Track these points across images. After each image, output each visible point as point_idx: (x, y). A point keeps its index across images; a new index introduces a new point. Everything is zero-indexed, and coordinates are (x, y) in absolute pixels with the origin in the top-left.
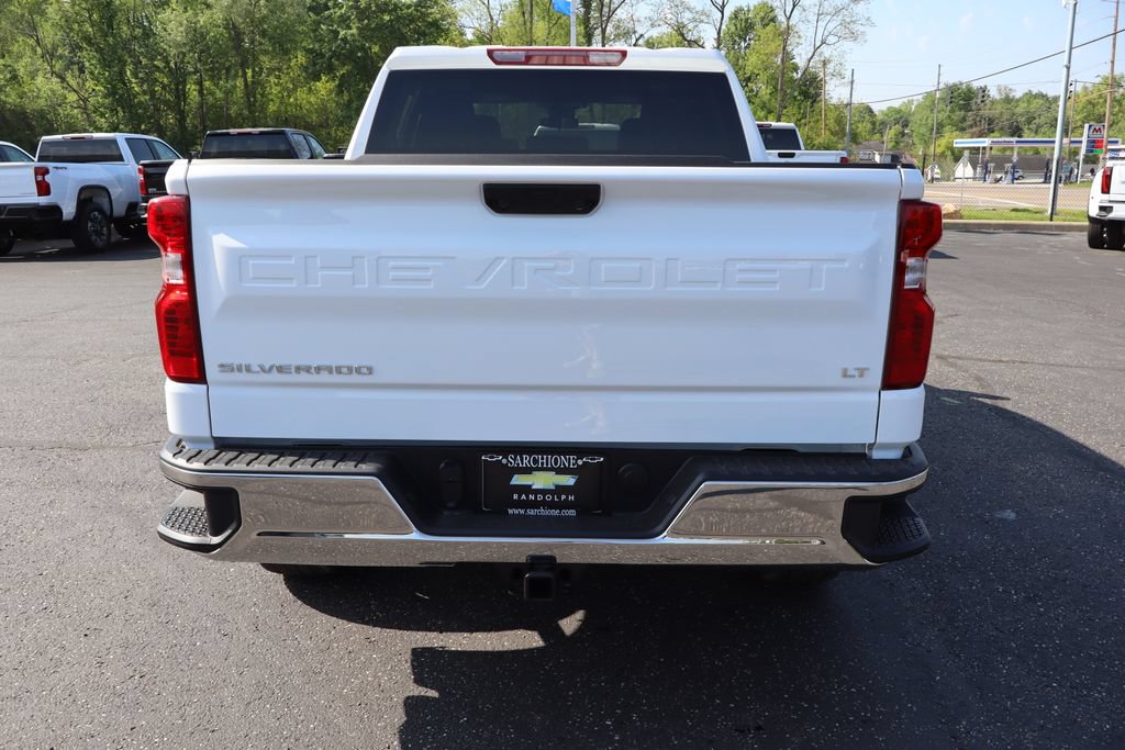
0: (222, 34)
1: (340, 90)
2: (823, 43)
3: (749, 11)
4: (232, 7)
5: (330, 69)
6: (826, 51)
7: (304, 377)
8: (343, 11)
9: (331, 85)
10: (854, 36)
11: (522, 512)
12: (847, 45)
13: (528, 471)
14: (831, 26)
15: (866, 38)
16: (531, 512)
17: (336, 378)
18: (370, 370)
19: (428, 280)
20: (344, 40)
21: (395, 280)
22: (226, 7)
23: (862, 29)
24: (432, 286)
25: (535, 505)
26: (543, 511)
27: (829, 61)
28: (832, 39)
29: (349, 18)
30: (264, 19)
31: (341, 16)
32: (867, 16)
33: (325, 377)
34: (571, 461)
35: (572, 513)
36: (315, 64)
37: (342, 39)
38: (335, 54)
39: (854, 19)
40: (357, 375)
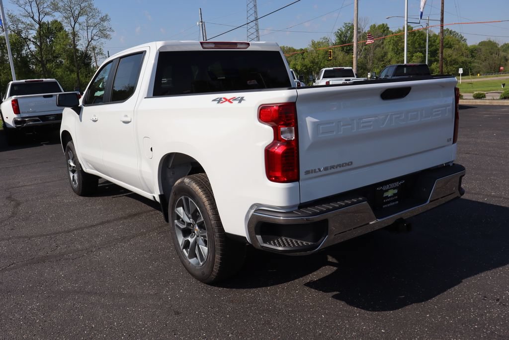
2: (92, 39)
3: (48, 24)
6: (93, 43)
7: (333, 170)
10: (106, 36)
11: (386, 206)
12: (103, 40)
13: (387, 191)
14: (94, 32)
15: (111, 37)
16: (389, 205)
17: (342, 169)
18: (352, 163)
19: (371, 126)
21: (363, 127)
23: (108, 33)
24: (372, 128)
25: (389, 202)
26: (391, 204)
27: (96, 48)
28: (95, 38)
32: (110, 27)
33: (339, 169)
34: (397, 184)
35: (397, 202)
39: (105, 28)
40: (347, 166)
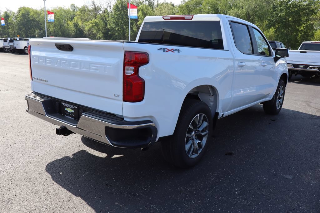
0: (244, 16)
1: (276, 32)
4: (248, 8)
5: (274, 25)
8: (281, 8)
9: (274, 30)
19: (51, 63)
20: (280, 16)
21: (47, 63)
22: (247, 8)
25: (68, 115)
26: (69, 117)
29: (283, 10)
30: (257, 11)
31: (281, 9)
35: (73, 119)
36: (270, 24)
37: (279, 16)
38: (276, 21)
